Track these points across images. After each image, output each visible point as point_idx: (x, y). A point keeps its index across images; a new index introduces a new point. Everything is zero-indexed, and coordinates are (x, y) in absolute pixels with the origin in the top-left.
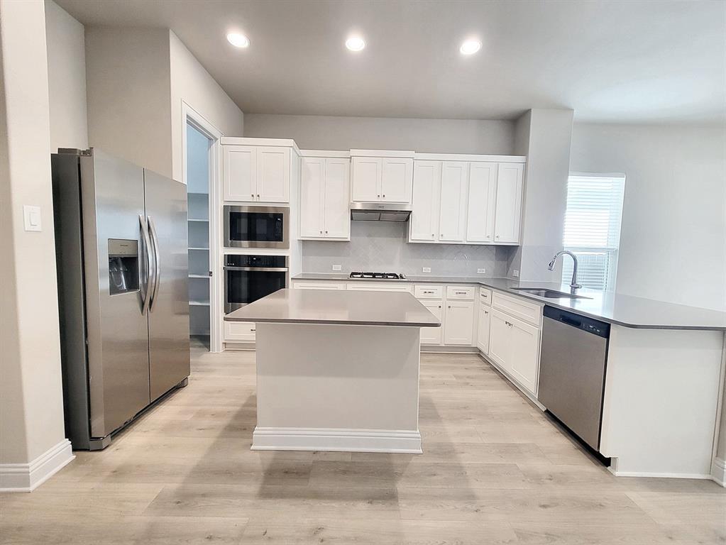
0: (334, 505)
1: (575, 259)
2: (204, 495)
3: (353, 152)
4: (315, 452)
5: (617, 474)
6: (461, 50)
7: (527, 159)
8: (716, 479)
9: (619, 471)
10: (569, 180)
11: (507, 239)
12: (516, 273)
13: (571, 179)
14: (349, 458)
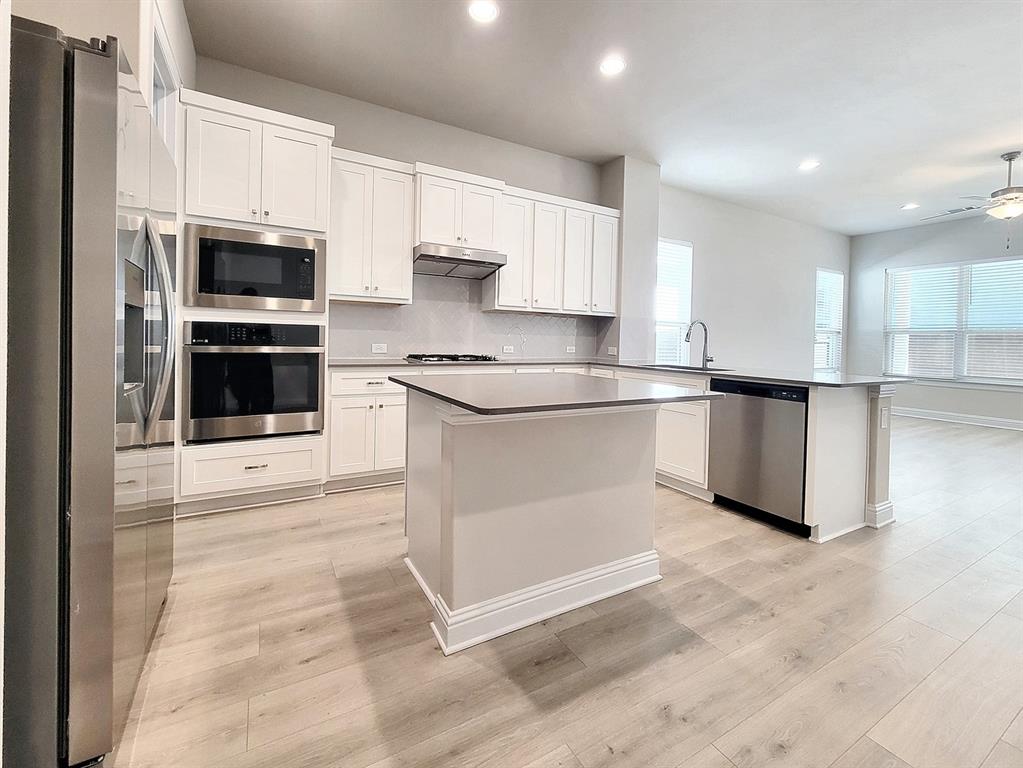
0: (644, 674)
1: (704, 325)
2: (454, 753)
3: (420, 167)
4: (544, 623)
5: (821, 541)
6: (601, 68)
7: (621, 213)
8: (871, 525)
9: (822, 537)
10: (659, 246)
11: (603, 309)
12: (612, 350)
13: (661, 245)
14: (593, 615)
